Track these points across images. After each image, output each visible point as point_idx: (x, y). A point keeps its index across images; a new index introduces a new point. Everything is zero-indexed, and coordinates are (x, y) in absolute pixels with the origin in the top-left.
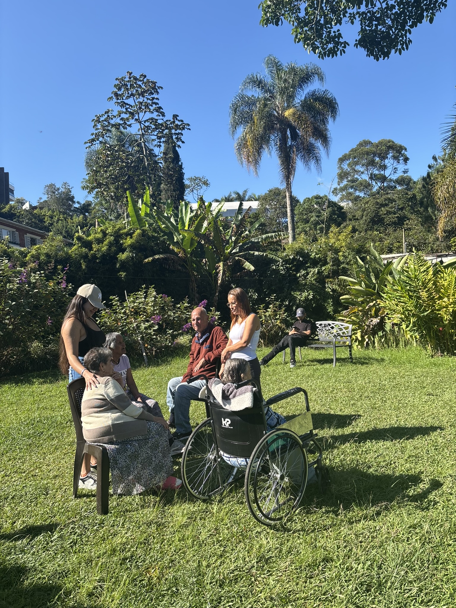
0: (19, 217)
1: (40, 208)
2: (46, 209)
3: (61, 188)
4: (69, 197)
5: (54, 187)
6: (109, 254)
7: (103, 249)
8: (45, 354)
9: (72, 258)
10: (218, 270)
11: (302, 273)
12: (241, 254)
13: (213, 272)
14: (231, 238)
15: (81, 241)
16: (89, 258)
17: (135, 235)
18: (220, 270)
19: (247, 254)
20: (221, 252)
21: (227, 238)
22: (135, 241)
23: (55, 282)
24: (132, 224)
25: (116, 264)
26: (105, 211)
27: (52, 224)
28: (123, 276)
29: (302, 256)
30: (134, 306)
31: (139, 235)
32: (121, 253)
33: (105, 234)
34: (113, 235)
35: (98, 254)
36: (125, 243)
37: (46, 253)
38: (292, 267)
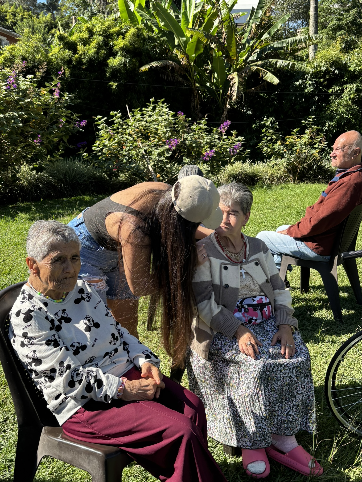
1: (1, 2)
2: (6, 5)
6: (97, 59)
7: (90, 52)
8: (36, 181)
9: (52, 63)
10: (231, 83)
11: (336, 90)
12: (260, 63)
13: (221, 86)
14: (248, 41)
15: (63, 41)
16: (74, 63)
17: (129, 35)
18: (234, 83)
19: (267, 63)
20: (233, 60)
21: (244, 41)
22: (129, 42)
23: (48, 89)
24: (124, 21)
25: (105, 72)
26: (77, 9)
27: (15, 24)
28: (114, 87)
29: (337, 67)
30: (140, 126)
31: (134, 35)
32: (112, 58)
33: (91, 33)
34: (101, 35)
35: (83, 58)
36: (116, 45)
37: (22, 56)
38: (324, 81)
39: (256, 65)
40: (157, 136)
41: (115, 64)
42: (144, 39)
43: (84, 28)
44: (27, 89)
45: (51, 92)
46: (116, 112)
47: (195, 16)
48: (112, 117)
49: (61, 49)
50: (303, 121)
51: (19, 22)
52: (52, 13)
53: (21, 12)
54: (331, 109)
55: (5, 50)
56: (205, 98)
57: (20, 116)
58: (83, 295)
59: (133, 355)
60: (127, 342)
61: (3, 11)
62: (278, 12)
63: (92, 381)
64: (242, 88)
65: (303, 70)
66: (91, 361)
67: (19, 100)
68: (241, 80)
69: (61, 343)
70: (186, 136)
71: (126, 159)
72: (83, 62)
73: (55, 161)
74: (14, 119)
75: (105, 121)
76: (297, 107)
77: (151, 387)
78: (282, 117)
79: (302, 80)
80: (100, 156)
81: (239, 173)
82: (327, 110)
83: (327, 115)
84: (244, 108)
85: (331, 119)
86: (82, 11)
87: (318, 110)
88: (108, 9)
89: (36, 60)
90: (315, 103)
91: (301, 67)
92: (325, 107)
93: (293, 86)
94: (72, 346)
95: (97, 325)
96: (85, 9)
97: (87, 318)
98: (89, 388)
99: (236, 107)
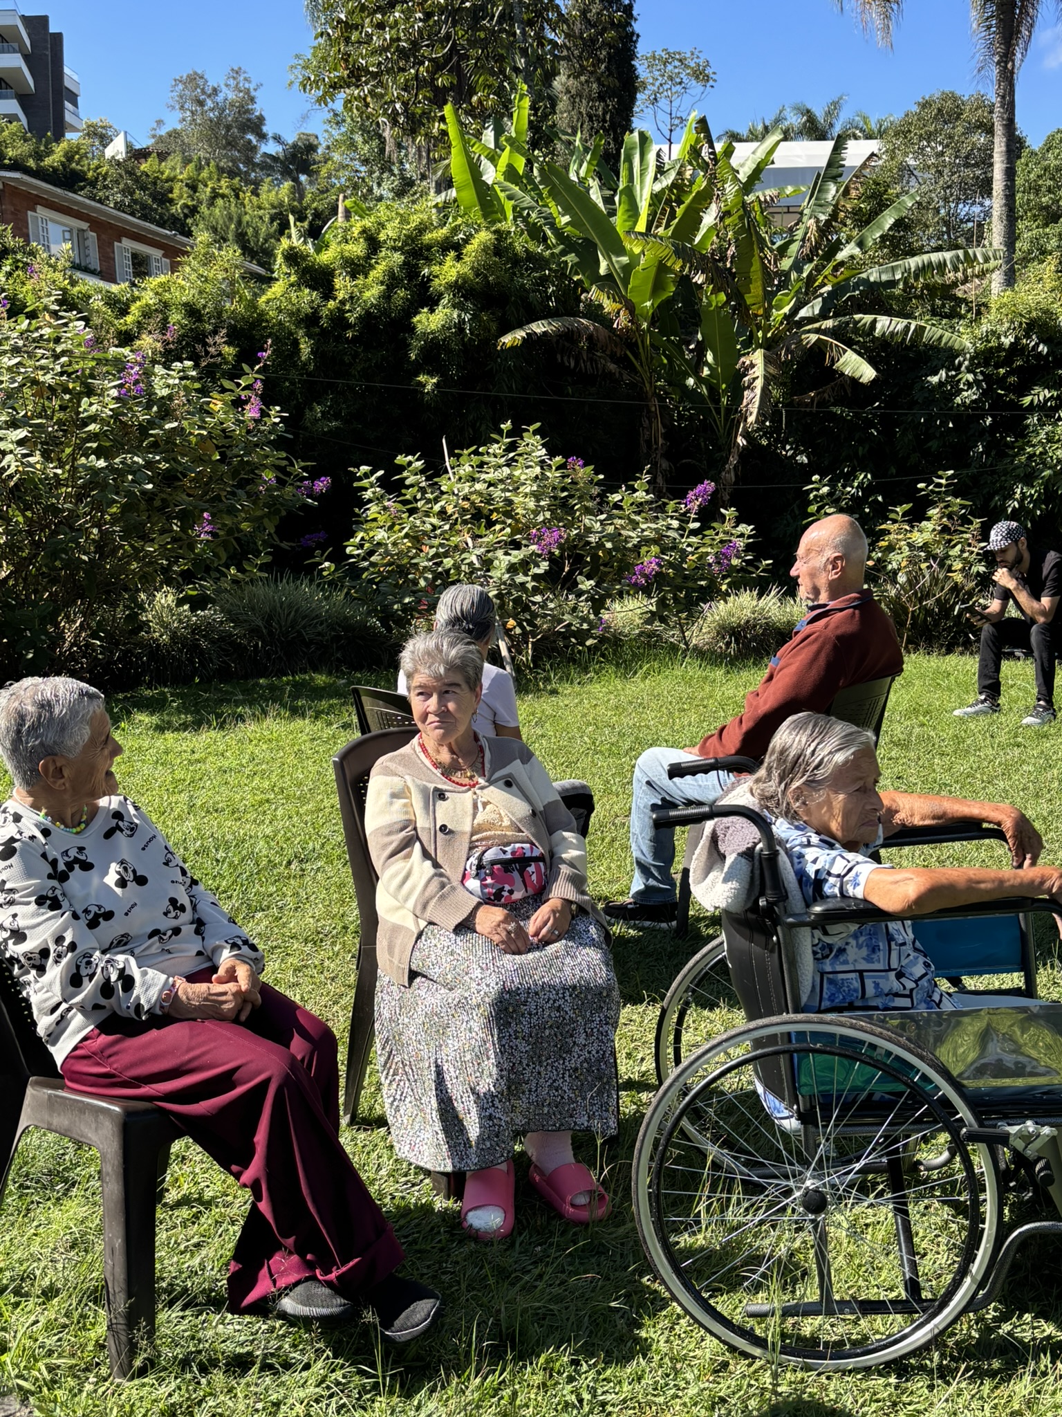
0: (93, 183)
1: (159, 155)
2: (175, 161)
3: (223, 87)
4: (249, 120)
5: (201, 82)
6: (385, 312)
7: (367, 294)
8: (193, 632)
9: (267, 321)
10: (746, 379)
11: (1041, 398)
12: (829, 323)
13: (724, 386)
14: (797, 267)
15: (297, 264)
16: (324, 322)
17: (471, 249)
18: (754, 379)
19: (847, 323)
20: (756, 316)
21: (786, 264)
22: (472, 268)
23: (229, 397)
24: (461, 213)
25: (406, 347)
26: (363, 169)
27: (193, 211)
28: (429, 387)
29: (1046, 336)
30: (471, 493)
31: (485, 249)
32: (426, 310)
33: (373, 244)
34: (400, 249)
35: (349, 311)
36: (437, 277)
37: (186, 305)
38: (1007, 374)
39: (818, 331)
40: (509, 521)
41: (433, 326)
42: (516, 261)
43: (356, 231)
44: (170, 397)
45: (239, 403)
46: (410, 458)
47: (656, 198)
48: (401, 468)
49: (292, 285)
50: (921, 485)
51: (203, 209)
52: (296, 180)
53: (210, 179)
54: (1029, 450)
55: (145, 289)
56: (681, 417)
57: (149, 465)
58: (121, 823)
59: (212, 942)
60: (205, 919)
61: (164, 177)
62: (927, 176)
63: (114, 977)
64: (776, 393)
65: (946, 344)
66: (122, 943)
67: (151, 424)
68: (772, 370)
69: (65, 904)
70: (587, 520)
71: (426, 579)
72: (347, 319)
73: (247, 583)
74: (133, 473)
75: (378, 479)
76: (934, 445)
77: (229, 997)
78: (893, 471)
79: (948, 370)
80: (366, 569)
81: (748, 621)
82: (1017, 454)
83: (1018, 467)
84: (788, 447)
85: (1028, 480)
86: (377, 174)
87: (993, 453)
88: (439, 173)
89: (225, 316)
90: (982, 433)
91: (941, 337)
92: (1011, 446)
93: (923, 388)
94: (86, 911)
95: (141, 881)
96: (383, 170)
97: (122, 862)
98: (107, 989)
99: (764, 442)
